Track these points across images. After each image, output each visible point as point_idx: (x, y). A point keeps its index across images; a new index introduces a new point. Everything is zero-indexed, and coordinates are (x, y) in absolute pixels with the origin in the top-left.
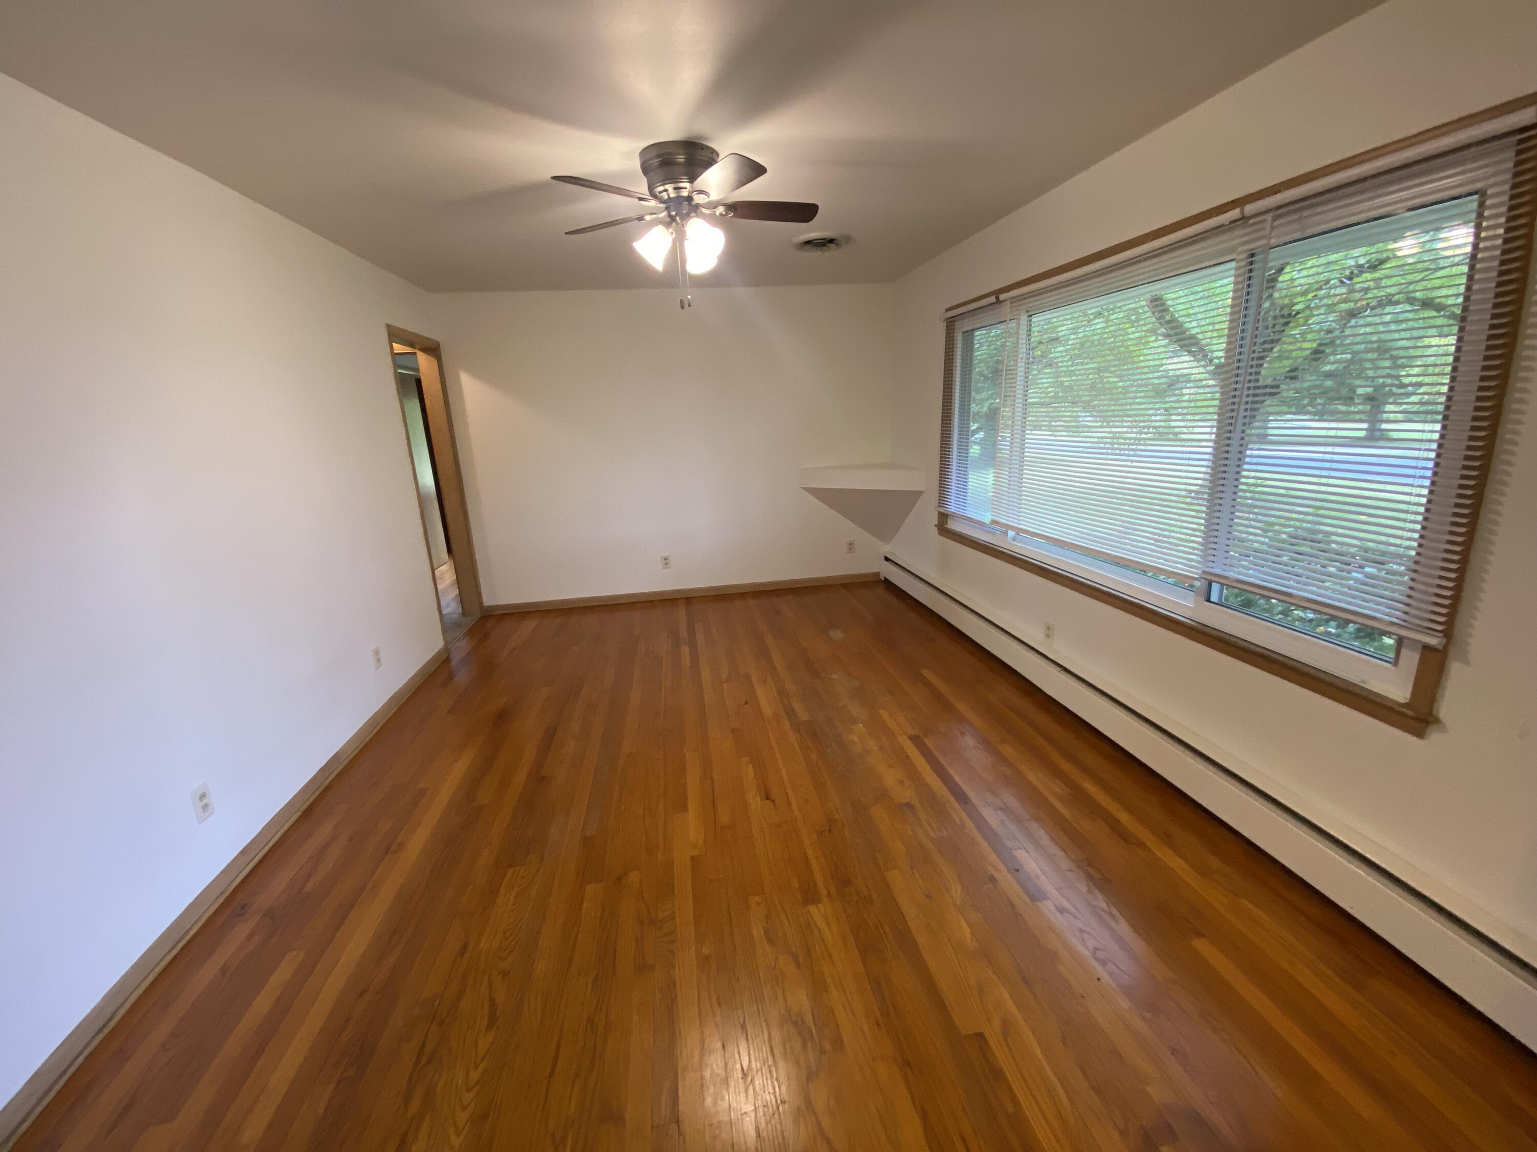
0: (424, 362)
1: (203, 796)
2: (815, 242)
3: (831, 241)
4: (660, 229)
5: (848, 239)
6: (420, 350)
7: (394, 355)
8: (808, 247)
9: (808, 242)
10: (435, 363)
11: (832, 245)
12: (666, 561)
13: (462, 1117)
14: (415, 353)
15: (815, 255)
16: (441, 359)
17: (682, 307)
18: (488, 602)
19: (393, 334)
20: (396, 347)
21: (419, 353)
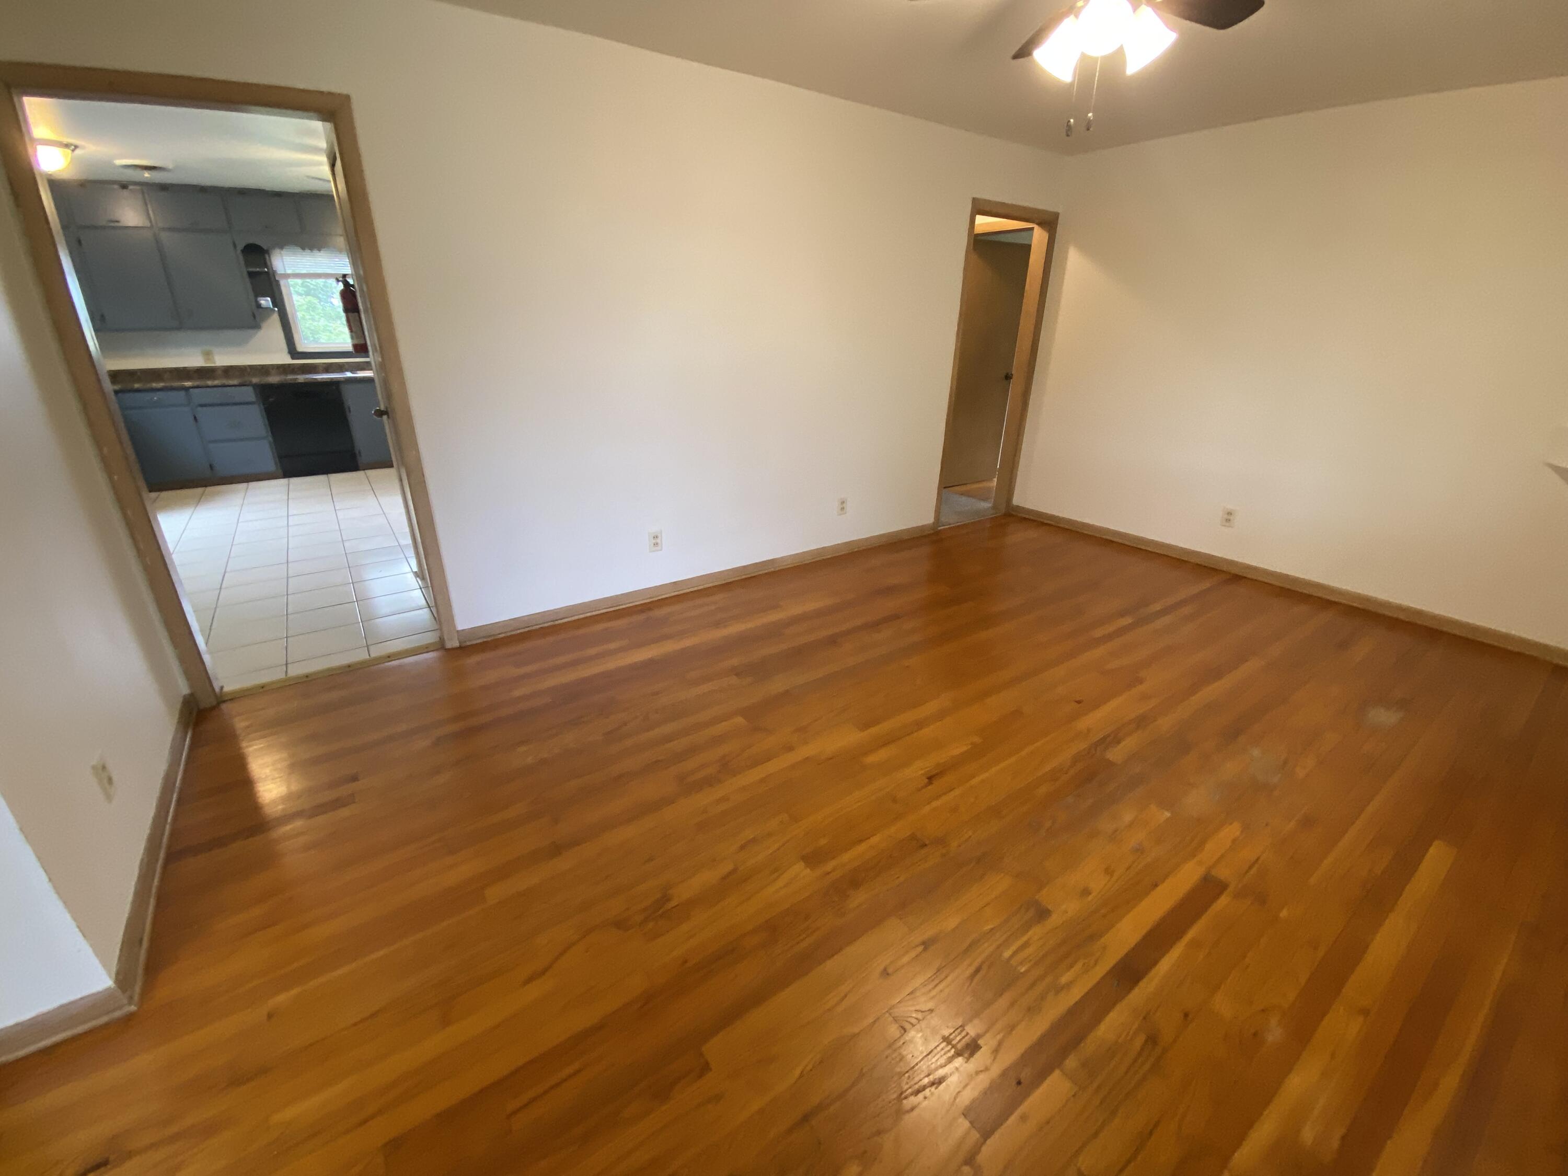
0: (1039, 237)
1: (656, 537)
6: (1031, 223)
7: (976, 233)
10: (1047, 236)
12: (1228, 517)
14: (1032, 229)
16: (1055, 233)
18: (1017, 501)
19: (980, 207)
20: (984, 223)
21: (1036, 227)
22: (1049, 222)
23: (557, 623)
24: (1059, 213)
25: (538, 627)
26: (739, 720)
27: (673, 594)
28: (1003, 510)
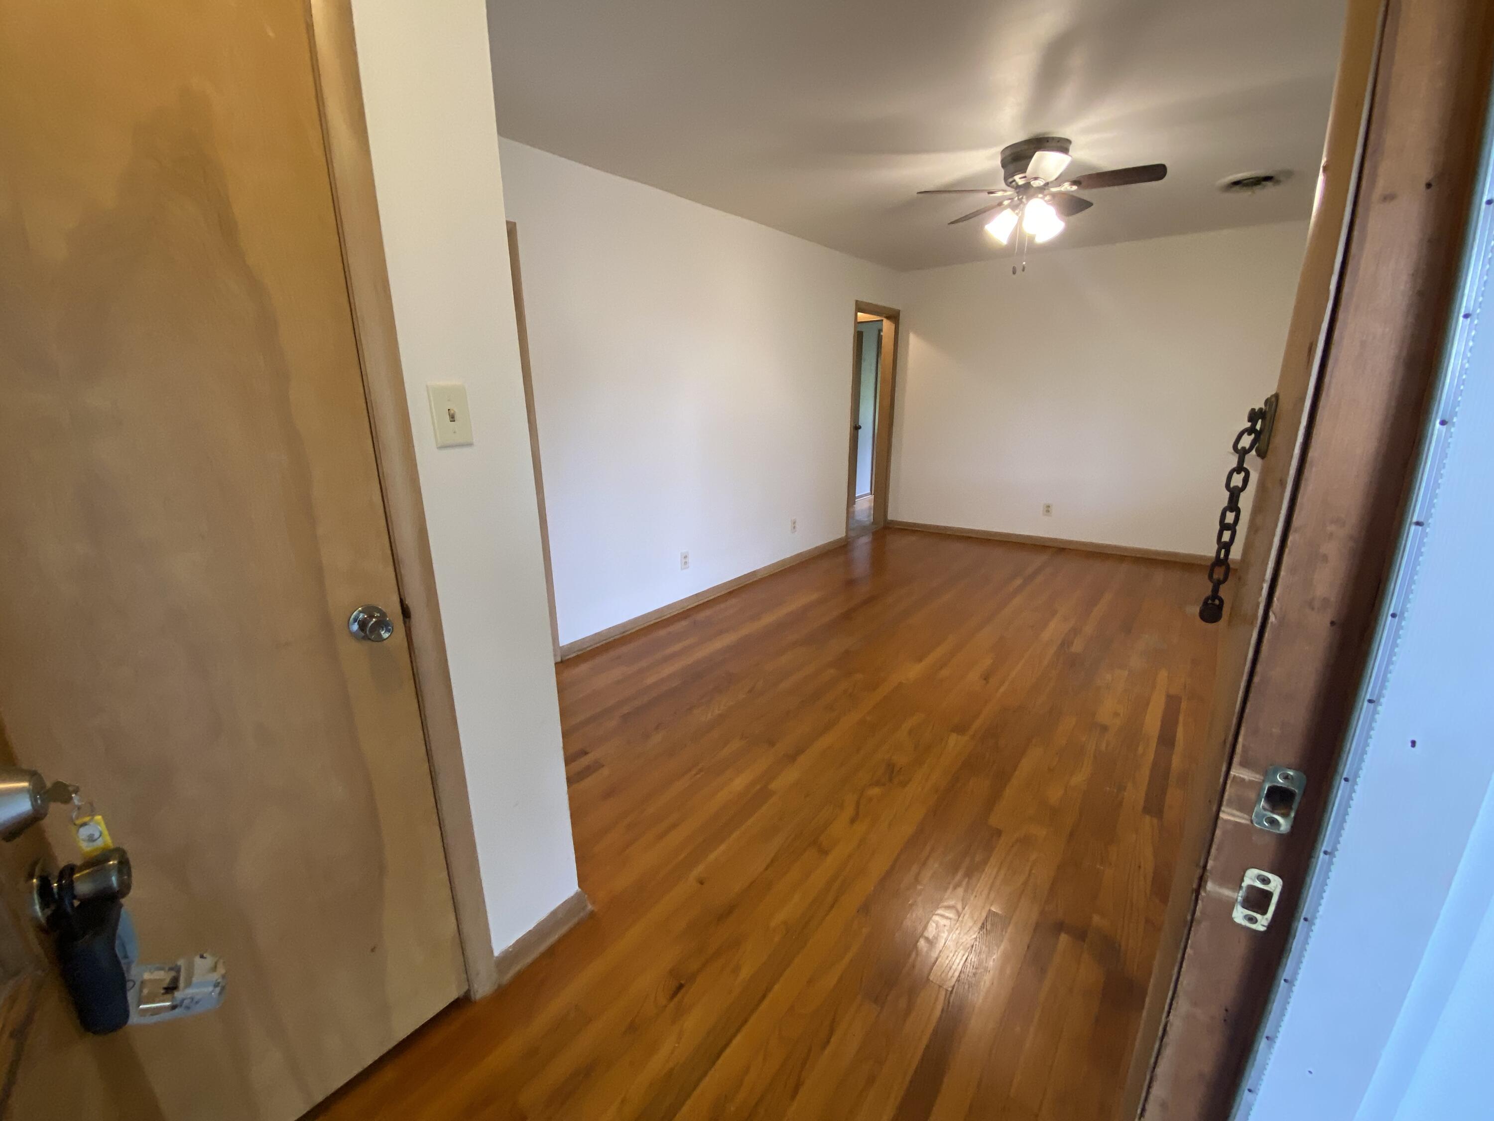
0: (887, 326)
1: (686, 557)
2: (1245, 182)
3: (1268, 179)
4: (1008, 212)
5: (1289, 174)
6: (885, 317)
7: (857, 323)
8: (1237, 188)
9: (1236, 183)
10: (893, 326)
11: (1269, 184)
12: (1048, 509)
13: (717, 712)
14: (882, 320)
15: (1244, 195)
16: (898, 324)
17: (1014, 273)
18: (891, 516)
19: (861, 307)
20: (862, 316)
21: (885, 320)
22: (894, 316)
23: (624, 634)
24: (900, 311)
25: (612, 639)
26: (832, 671)
27: (696, 604)
28: (882, 524)
